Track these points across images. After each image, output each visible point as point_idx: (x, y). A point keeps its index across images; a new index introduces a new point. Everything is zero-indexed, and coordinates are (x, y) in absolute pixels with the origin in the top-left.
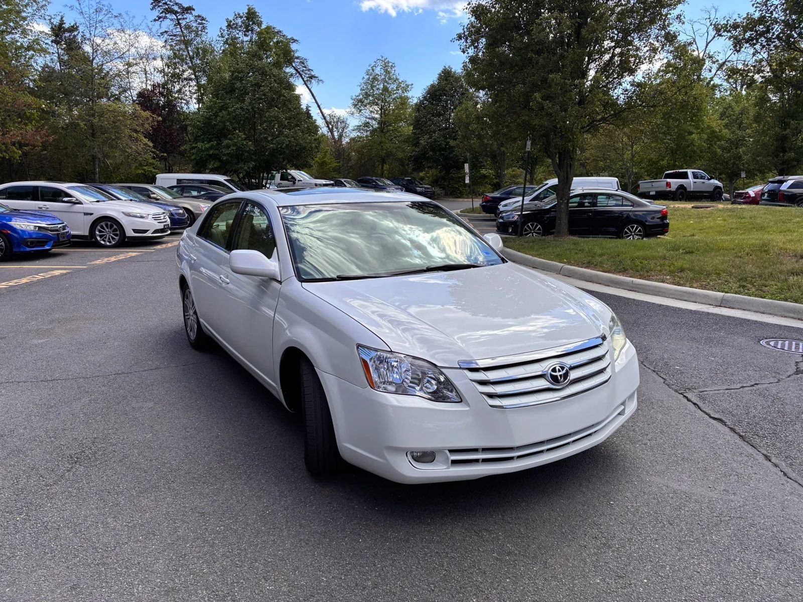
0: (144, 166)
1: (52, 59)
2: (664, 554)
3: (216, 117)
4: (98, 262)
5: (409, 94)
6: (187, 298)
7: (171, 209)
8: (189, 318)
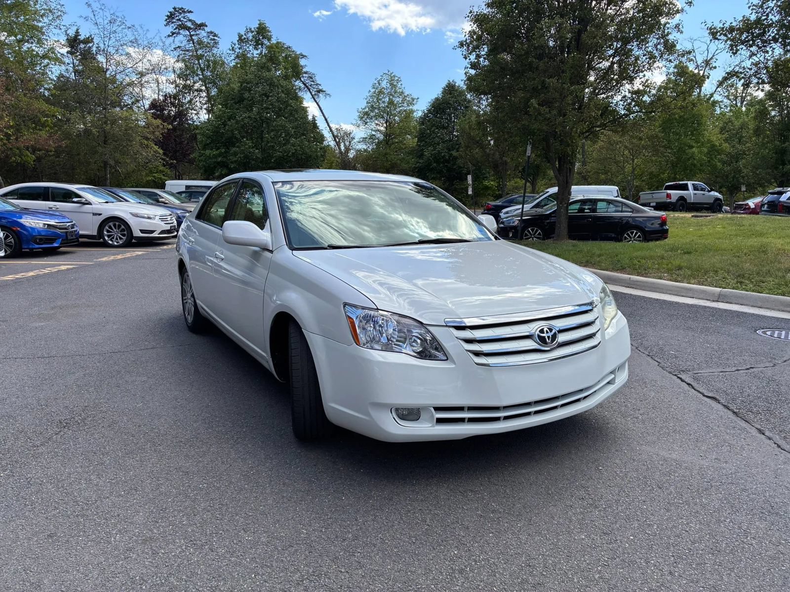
0: (154, 173)
1: (67, 69)
2: (652, 514)
3: (225, 126)
4: (104, 259)
5: (415, 108)
6: (186, 282)
7: (179, 212)
8: (187, 302)
